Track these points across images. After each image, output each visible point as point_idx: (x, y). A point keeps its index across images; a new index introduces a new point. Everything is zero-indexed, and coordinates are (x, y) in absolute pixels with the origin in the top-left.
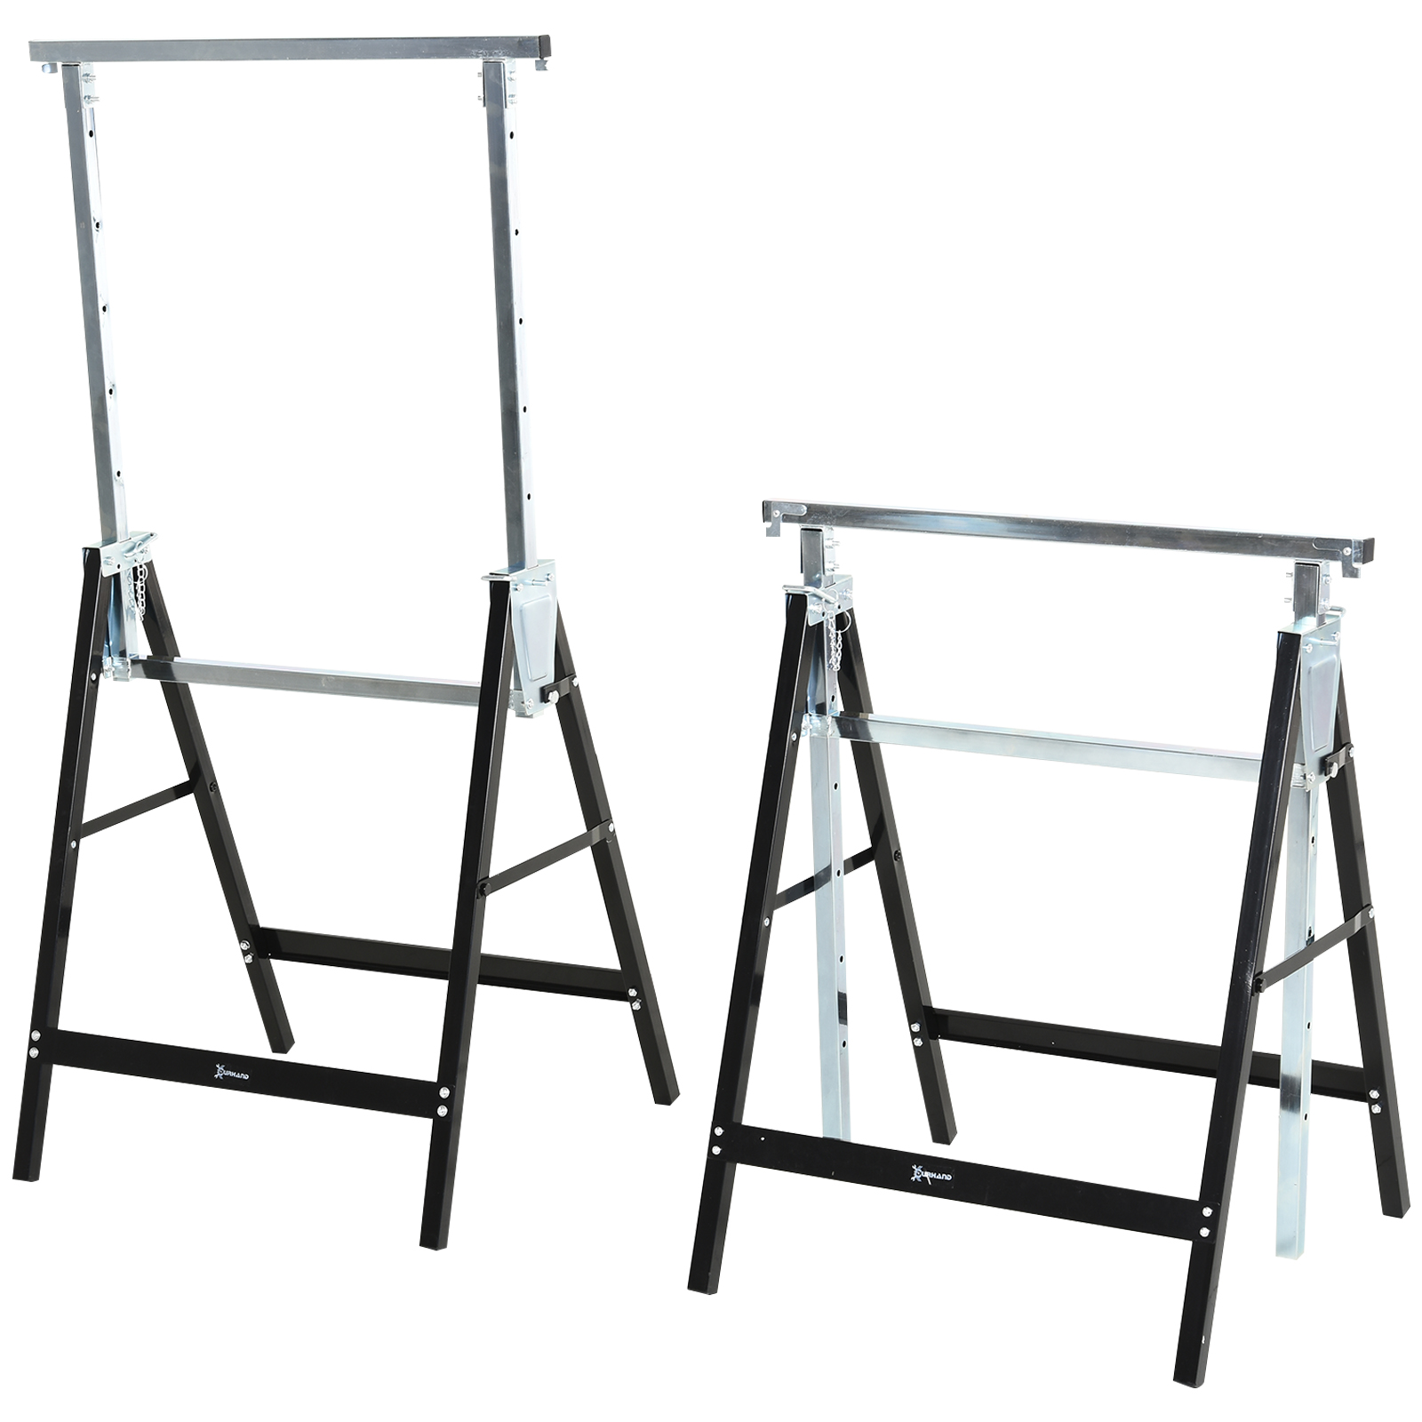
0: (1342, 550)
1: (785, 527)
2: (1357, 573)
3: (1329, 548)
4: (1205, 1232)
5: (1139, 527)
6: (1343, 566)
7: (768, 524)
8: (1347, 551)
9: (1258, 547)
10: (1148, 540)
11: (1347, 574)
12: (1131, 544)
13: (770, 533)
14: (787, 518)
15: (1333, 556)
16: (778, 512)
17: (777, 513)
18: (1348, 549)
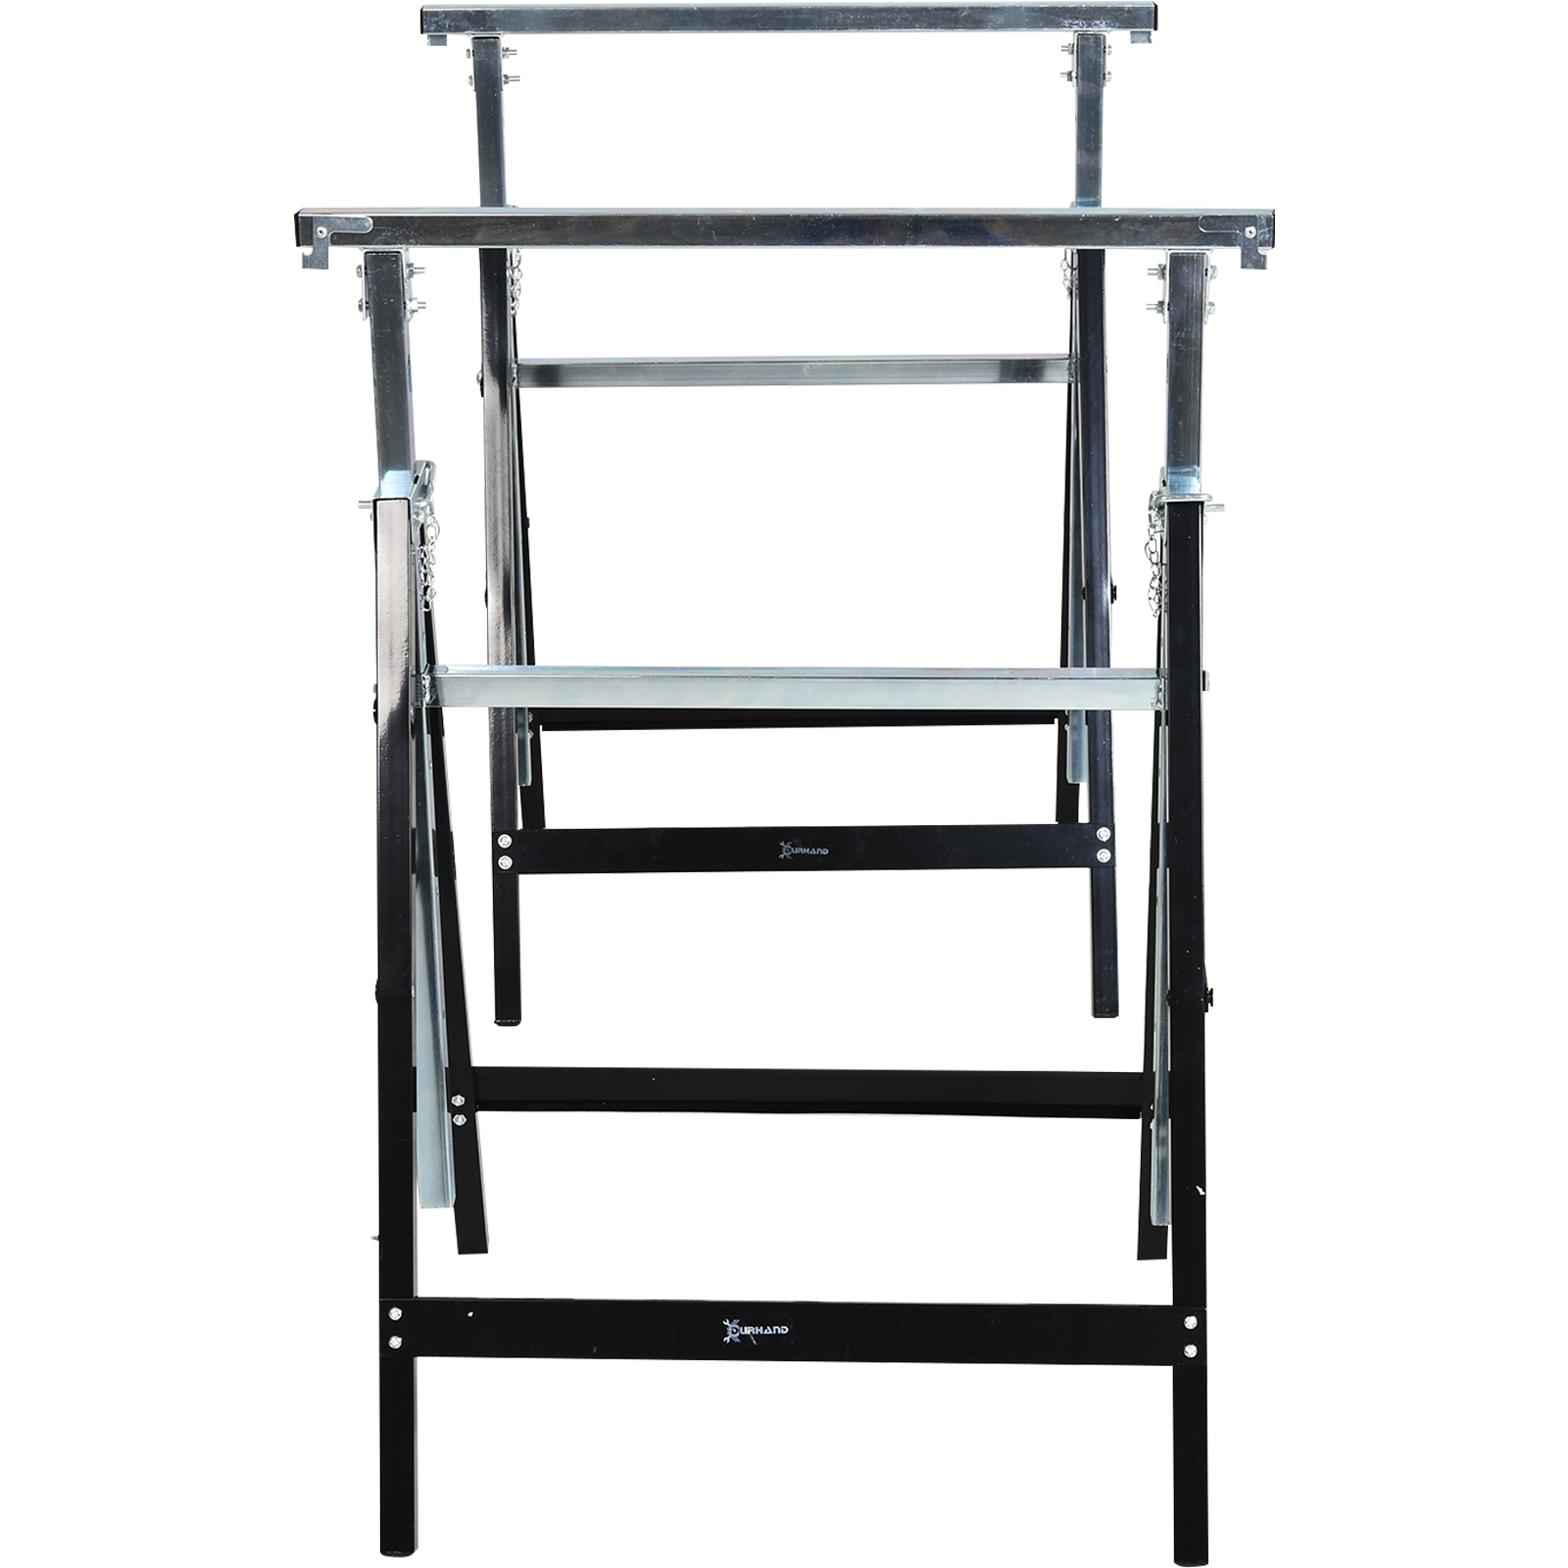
0: (1244, 231)
1: (335, 252)
2: (1265, 262)
3: (1220, 228)
4: (1191, 1351)
5: (927, 217)
6: (1243, 254)
7: (308, 250)
8: (1251, 232)
9: (1115, 234)
10: (940, 234)
11: (1249, 265)
12: (914, 243)
13: (307, 262)
14: (340, 239)
15: (1227, 241)
16: (324, 230)
17: (322, 232)
18: (1253, 229)
